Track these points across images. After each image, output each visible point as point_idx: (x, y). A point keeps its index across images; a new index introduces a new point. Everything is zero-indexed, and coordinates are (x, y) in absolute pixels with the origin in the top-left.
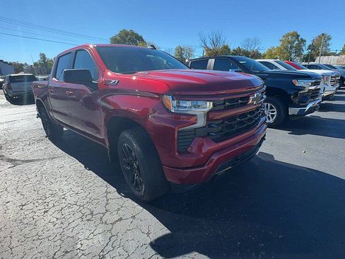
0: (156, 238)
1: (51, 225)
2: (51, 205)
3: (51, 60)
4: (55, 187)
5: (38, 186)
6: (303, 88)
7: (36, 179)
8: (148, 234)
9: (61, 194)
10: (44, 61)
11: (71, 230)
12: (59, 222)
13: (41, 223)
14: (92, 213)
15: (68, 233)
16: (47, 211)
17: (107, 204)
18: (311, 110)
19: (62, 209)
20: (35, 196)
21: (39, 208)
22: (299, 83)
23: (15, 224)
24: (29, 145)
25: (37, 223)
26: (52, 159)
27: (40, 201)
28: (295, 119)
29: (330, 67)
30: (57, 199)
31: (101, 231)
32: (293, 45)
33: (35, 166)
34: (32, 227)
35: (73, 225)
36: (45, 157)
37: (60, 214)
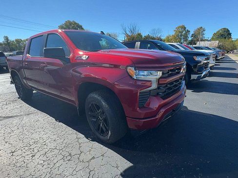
0: (123, 170)
1: (40, 167)
2: (36, 151)
3: (13, 41)
4: (36, 136)
5: (22, 136)
6: (200, 62)
7: (19, 131)
8: (117, 167)
9: (41, 141)
10: (7, 42)
11: (57, 169)
12: (46, 163)
13: (32, 165)
14: (70, 155)
15: (55, 171)
16: (34, 156)
17: (80, 147)
18: (205, 76)
19: (46, 153)
20: (21, 145)
21: (27, 153)
22: (197, 59)
23: (10, 168)
24: (6, 104)
25: (28, 165)
26: (28, 115)
27: (27, 148)
28: (195, 82)
29: (208, 48)
30: (39, 145)
31: (80, 168)
32: (182, 34)
33: (15, 121)
34: (24, 169)
35: (57, 165)
36: (22, 113)
37: (45, 157)
